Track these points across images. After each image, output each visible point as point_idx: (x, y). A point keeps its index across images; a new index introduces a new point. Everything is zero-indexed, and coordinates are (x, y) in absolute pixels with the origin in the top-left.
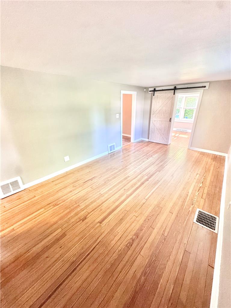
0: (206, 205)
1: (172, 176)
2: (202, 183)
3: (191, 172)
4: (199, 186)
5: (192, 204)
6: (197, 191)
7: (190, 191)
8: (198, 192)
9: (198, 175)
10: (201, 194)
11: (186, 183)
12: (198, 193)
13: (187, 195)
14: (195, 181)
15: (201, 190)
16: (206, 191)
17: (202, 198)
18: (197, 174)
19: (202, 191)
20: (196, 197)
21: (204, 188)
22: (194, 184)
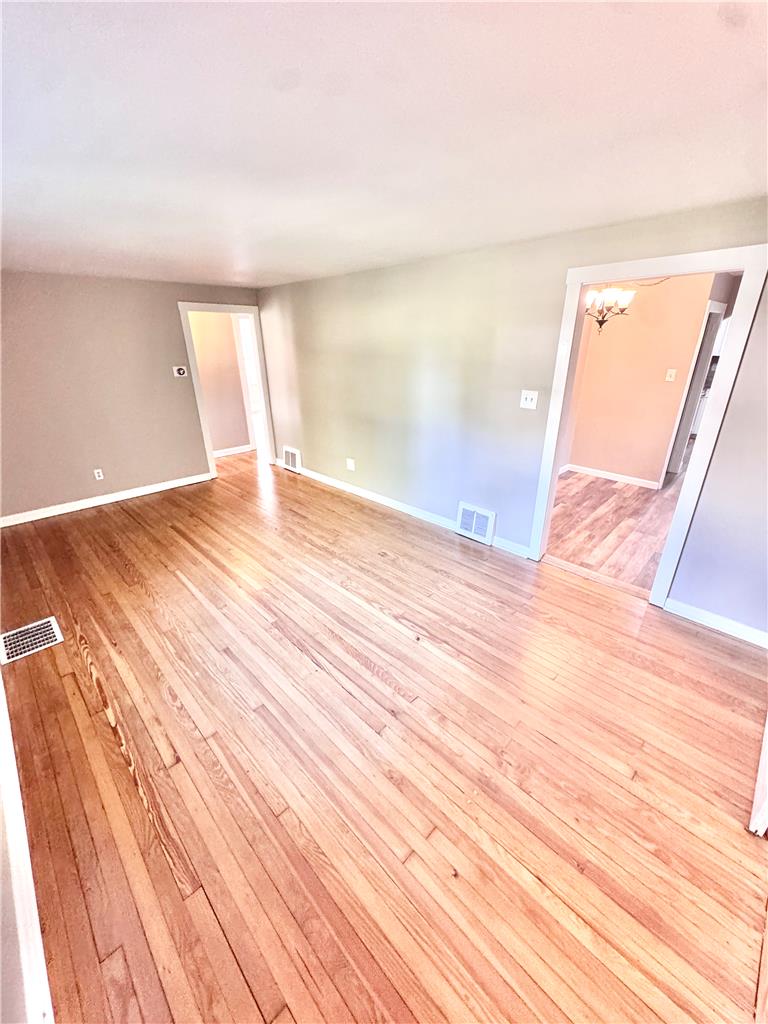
0: (49, 668)
1: (227, 651)
2: (114, 730)
3: (211, 741)
4: (114, 708)
5: (82, 638)
6: (103, 680)
7: (119, 662)
8: (98, 680)
9: (168, 759)
10: (83, 680)
11: (159, 670)
12: (94, 678)
13: (115, 645)
14: (146, 713)
15: (93, 697)
16: (77, 707)
17: (74, 674)
18: (178, 760)
19: (88, 696)
20: (90, 660)
21: (92, 712)
22: (137, 695)
